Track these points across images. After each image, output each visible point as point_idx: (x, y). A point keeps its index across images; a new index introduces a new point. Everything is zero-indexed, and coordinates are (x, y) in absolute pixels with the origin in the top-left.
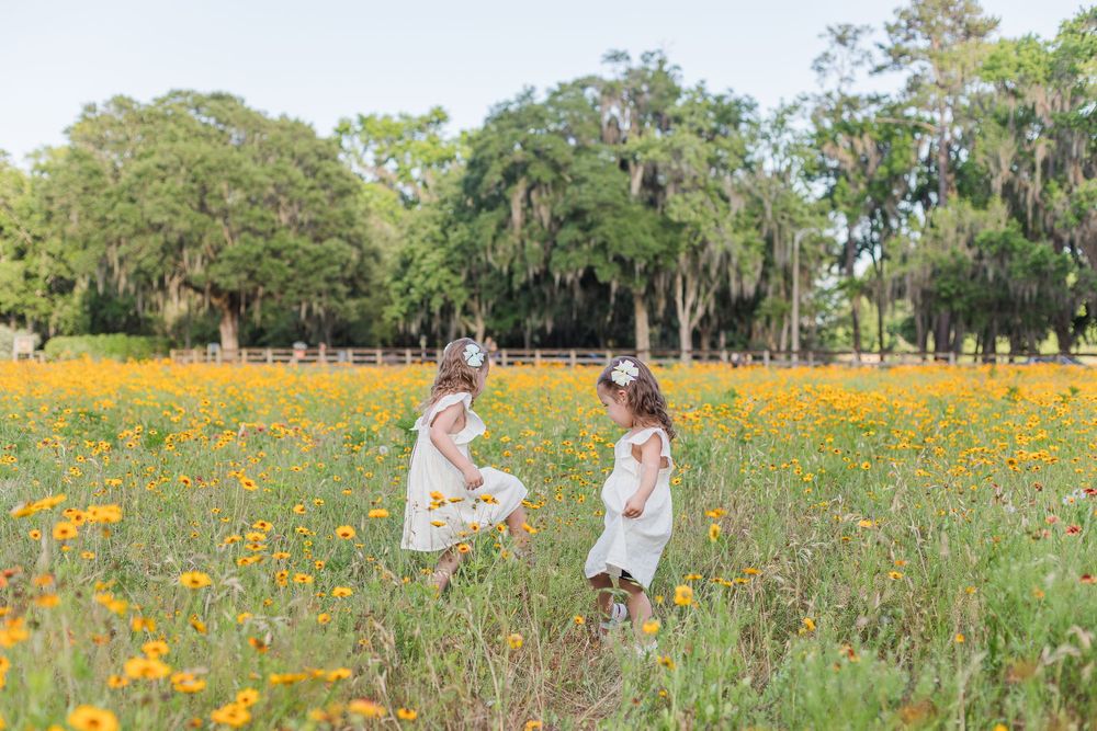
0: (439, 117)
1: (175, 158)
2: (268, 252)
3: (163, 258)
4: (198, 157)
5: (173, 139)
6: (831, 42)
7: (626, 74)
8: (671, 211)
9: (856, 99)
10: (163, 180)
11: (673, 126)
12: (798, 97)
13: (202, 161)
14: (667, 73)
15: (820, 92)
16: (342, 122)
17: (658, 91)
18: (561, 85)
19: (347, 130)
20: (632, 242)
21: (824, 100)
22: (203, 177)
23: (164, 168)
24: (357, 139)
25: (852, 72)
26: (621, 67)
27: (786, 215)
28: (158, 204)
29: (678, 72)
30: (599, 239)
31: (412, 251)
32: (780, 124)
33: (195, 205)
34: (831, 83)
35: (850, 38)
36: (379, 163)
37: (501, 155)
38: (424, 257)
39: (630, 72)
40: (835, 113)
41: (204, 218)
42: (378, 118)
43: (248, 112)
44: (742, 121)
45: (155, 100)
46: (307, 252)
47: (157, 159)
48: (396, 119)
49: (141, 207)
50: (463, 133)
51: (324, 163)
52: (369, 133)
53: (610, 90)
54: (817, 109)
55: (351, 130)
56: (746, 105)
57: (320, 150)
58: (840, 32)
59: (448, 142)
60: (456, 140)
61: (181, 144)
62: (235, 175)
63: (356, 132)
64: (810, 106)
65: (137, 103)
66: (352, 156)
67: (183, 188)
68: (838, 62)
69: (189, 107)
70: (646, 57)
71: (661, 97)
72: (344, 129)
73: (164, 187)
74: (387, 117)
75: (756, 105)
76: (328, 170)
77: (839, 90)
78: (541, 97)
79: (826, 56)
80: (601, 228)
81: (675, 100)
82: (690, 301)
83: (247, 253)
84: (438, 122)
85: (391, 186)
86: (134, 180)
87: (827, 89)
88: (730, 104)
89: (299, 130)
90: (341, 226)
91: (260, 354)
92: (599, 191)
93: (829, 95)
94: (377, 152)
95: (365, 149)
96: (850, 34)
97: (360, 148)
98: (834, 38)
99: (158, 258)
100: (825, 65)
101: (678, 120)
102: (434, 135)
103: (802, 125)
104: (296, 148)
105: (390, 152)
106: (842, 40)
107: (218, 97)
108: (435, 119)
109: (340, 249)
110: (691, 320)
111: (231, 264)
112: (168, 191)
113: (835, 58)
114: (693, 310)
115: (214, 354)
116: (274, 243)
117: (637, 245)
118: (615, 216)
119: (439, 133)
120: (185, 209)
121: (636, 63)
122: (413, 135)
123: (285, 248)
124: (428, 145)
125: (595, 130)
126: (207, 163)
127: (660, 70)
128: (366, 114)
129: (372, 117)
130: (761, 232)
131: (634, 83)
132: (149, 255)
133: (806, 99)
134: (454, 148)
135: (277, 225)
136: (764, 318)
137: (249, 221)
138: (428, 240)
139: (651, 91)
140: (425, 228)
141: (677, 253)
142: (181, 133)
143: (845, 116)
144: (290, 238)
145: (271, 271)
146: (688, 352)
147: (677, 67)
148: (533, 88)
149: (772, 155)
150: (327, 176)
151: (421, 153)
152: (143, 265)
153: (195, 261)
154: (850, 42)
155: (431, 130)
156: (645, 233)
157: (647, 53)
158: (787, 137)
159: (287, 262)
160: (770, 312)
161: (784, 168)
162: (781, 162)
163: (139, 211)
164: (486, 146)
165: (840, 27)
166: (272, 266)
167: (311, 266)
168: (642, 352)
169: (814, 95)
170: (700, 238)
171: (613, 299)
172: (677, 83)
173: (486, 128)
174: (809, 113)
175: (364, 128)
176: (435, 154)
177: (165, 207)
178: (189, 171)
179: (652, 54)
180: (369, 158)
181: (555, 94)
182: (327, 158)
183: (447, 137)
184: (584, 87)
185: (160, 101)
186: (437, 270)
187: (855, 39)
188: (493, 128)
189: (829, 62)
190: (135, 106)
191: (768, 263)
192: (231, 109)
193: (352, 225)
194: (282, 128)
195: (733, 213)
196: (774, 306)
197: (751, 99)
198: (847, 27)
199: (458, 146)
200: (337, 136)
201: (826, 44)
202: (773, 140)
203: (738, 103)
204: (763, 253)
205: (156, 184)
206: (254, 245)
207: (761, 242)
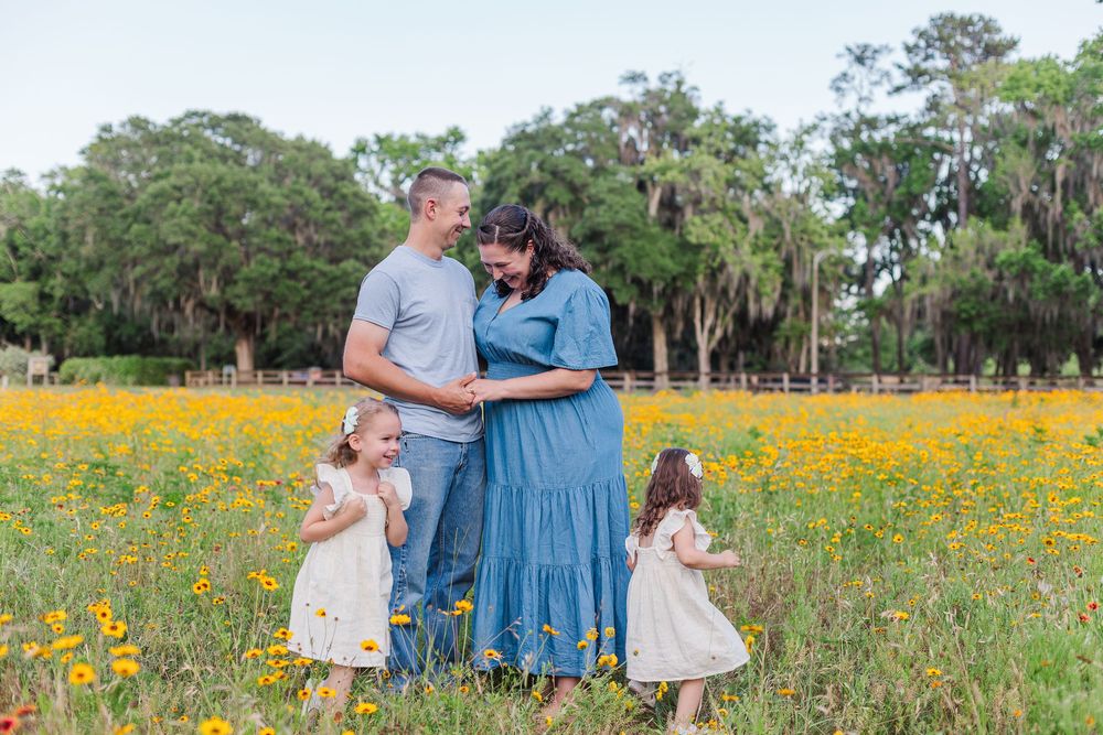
0: (457, 136)
1: (191, 179)
2: (284, 274)
3: (179, 280)
4: (214, 178)
5: (190, 160)
6: (849, 62)
7: (644, 95)
9: (875, 119)
10: (179, 201)
12: (816, 117)
13: (217, 182)
14: (685, 94)
15: (839, 112)
16: (359, 142)
18: (579, 106)
19: (363, 149)
21: (843, 120)
22: (219, 198)
23: (180, 189)
24: (373, 159)
25: (870, 91)
26: (639, 88)
27: (805, 237)
28: (174, 226)
29: (696, 93)
30: (617, 261)
32: (799, 145)
33: (211, 226)
34: (850, 103)
35: (868, 58)
39: (648, 93)
41: (220, 239)
42: (396, 138)
43: (264, 133)
45: (171, 121)
46: (323, 274)
47: (172, 180)
48: (413, 140)
49: (157, 228)
50: (480, 153)
51: (340, 184)
54: (835, 129)
55: (367, 150)
57: (337, 171)
58: (858, 52)
59: (464, 162)
61: (197, 165)
62: (251, 197)
63: (373, 152)
64: (828, 126)
65: (153, 124)
66: (368, 176)
67: (199, 209)
68: (856, 82)
69: (205, 128)
70: (664, 78)
71: (679, 118)
72: (360, 149)
73: (181, 208)
74: (403, 137)
75: (775, 126)
76: (345, 191)
77: (858, 111)
78: (558, 119)
79: (844, 76)
80: (619, 250)
82: (708, 323)
83: (263, 274)
84: (455, 141)
86: (150, 201)
87: (845, 109)
88: (748, 125)
89: (316, 151)
90: (357, 247)
91: (276, 376)
92: (617, 212)
93: (847, 115)
96: (868, 54)
97: (377, 168)
98: (852, 58)
99: (174, 280)
100: (843, 85)
103: (820, 145)
104: (312, 169)
105: (406, 171)
106: (860, 60)
107: (235, 118)
109: (357, 271)
111: (247, 285)
112: (184, 213)
113: (853, 78)
114: (712, 331)
115: (229, 376)
116: (291, 265)
120: (203, 231)
121: (654, 84)
123: (301, 270)
126: (223, 185)
127: (678, 91)
128: (383, 134)
129: (388, 137)
131: (653, 104)
132: (164, 277)
133: (825, 119)
135: (293, 247)
136: (782, 340)
137: (265, 242)
142: (197, 153)
144: (307, 259)
145: (287, 293)
146: (707, 374)
147: (695, 88)
148: (550, 110)
150: (344, 197)
152: (159, 287)
153: (211, 283)
154: (868, 62)
156: (663, 255)
157: (665, 74)
158: (806, 158)
159: (303, 283)
161: (802, 189)
162: (799, 183)
163: (154, 232)
164: (503, 168)
165: (858, 47)
166: (288, 288)
167: (327, 288)
168: (660, 374)
169: (833, 116)
170: (718, 260)
171: (631, 321)
172: (695, 104)
173: (503, 149)
177: (181, 228)
178: (205, 192)
179: (670, 75)
181: (572, 116)
182: (343, 178)
183: (464, 158)
184: (601, 107)
185: (176, 122)
187: (873, 58)
189: (847, 82)
190: (151, 127)
192: (248, 130)
193: (368, 246)
194: (299, 149)
196: (793, 327)
197: (769, 120)
198: (866, 47)
199: (475, 166)
200: (353, 155)
201: (845, 64)
202: (792, 161)
203: (756, 124)
204: (782, 275)
205: (172, 205)
206: (270, 266)
207: (780, 264)
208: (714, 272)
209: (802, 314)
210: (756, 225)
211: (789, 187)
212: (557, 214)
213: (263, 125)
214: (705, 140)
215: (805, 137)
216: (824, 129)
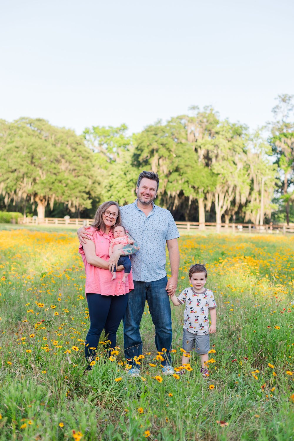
0: (124, 128)
1: (22, 144)
2: (57, 181)
3: (16, 182)
4: (31, 144)
5: (21, 137)
6: (280, 101)
7: (197, 114)
8: (214, 169)
9: (289, 124)
10: (17, 152)
11: (216, 136)
12: (266, 123)
13: (31, 145)
14: (214, 114)
15: (275, 121)
16: (86, 129)
17: (209, 121)
18: (172, 118)
19: (88, 132)
20: (198, 181)
21: (277, 124)
22: (32, 152)
23: (17, 148)
24: (92, 136)
25: (288, 113)
26: (196, 112)
27: (259, 171)
28: (15, 162)
29: (218, 114)
30: (186, 179)
31: (113, 181)
32: (257, 136)
33: (29, 162)
34: (279, 118)
35: (287, 100)
36: (100, 145)
37: (148, 146)
38: (117, 184)
39: (199, 113)
40: (280, 130)
41: (32, 167)
42: (100, 128)
43: (50, 126)
44: (242, 134)
45: (14, 121)
46: (71, 181)
47: (14, 144)
48: (107, 128)
49: (8, 162)
50: (133, 134)
51: (79, 147)
52: (97, 133)
53: (191, 121)
54: (273, 128)
55: (90, 132)
56: (244, 127)
57: (78, 142)
58: (283, 97)
59: (127, 138)
60: (130, 137)
61: (24, 139)
62: (45, 151)
63: (91, 133)
64: (271, 126)
65: (8, 122)
66: (89, 142)
67: (25, 155)
68: (282, 109)
69: (27, 124)
70: (206, 108)
71: (211, 123)
72: (86, 132)
73: (18, 155)
74: (104, 127)
75: (248, 128)
76: (81, 149)
77: (282, 120)
78: (164, 123)
79: (277, 107)
80: (186, 175)
81: (216, 125)
82: (221, 204)
83: (49, 181)
84: (124, 129)
85: (105, 154)
86: (6, 152)
87: (277, 120)
88: (238, 127)
89: (70, 134)
90: (85, 171)
91: (53, 220)
92: (186, 161)
93: (278, 122)
94: (100, 141)
95: (95, 140)
96: (287, 98)
97: (93, 139)
98: (281, 99)
99: (14, 182)
100: (277, 110)
101: (217, 133)
102: (122, 134)
103: (266, 135)
104: (68, 140)
105: (105, 141)
106: (284, 101)
107: (39, 120)
108: (123, 128)
109: (85, 180)
110: (221, 211)
111: (43, 185)
112: (19, 157)
113: (281, 108)
114: (222, 207)
115: (35, 220)
116: (59, 177)
117: (200, 181)
118: (192, 170)
119: (124, 134)
120: (25, 163)
121: (202, 110)
122: (114, 135)
123: (64, 179)
124: (120, 139)
125: (185, 136)
126: (34, 146)
127: (211, 113)
128: (95, 126)
129: (98, 127)
130: (249, 178)
131: (201, 118)
132: (11, 181)
133: (269, 124)
134: (130, 140)
135: (60, 171)
136: (250, 211)
137: (50, 169)
138: (119, 178)
139: (207, 121)
140: (118, 173)
141: (216, 185)
142: (24, 134)
143: (285, 131)
144: (66, 175)
145: (58, 188)
146: (219, 224)
147: (218, 112)
148: (161, 120)
149: (254, 148)
150: (80, 151)
151: (117, 142)
152: (9, 185)
153: (28, 184)
154: (287, 101)
155: (121, 133)
156: (203, 177)
157: (206, 106)
158: (260, 141)
159: (64, 185)
160: (253, 208)
161: (259, 152)
162: (257, 150)
163: (7, 164)
164: (142, 142)
165: (283, 95)
166: (58, 186)
167: (74, 187)
168: (202, 223)
169: (272, 122)
170: (225, 180)
171: (190, 203)
172: (217, 118)
173: (142, 135)
174: (270, 129)
175: (95, 132)
176: (122, 142)
177: (18, 163)
178: (27, 149)
179: (208, 107)
180: (96, 143)
181: (169, 122)
182: (80, 144)
183: (127, 136)
184: (181, 119)
185: (17, 121)
186: (122, 189)
187: (289, 100)
188: (145, 135)
189: (278, 109)
190: (6, 123)
191: (252, 189)
192: (44, 125)
193: (89, 171)
194: (63, 132)
195: (238, 169)
196: (254, 206)
197: (246, 125)
198: (286, 96)
199: (131, 139)
200: (84, 134)
201: (277, 102)
202: (255, 142)
203: (241, 127)
204: (250, 186)
205: (15, 154)
206: (51, 178)
207: (249, 181)
208: (223, 184)
209: (258, 200)
210: (240, 166)
211: (253, 151)
212: (163, 160)
213: (50, 123)
214: (221, 133)
215: (260, 132)
216: (269, 128)
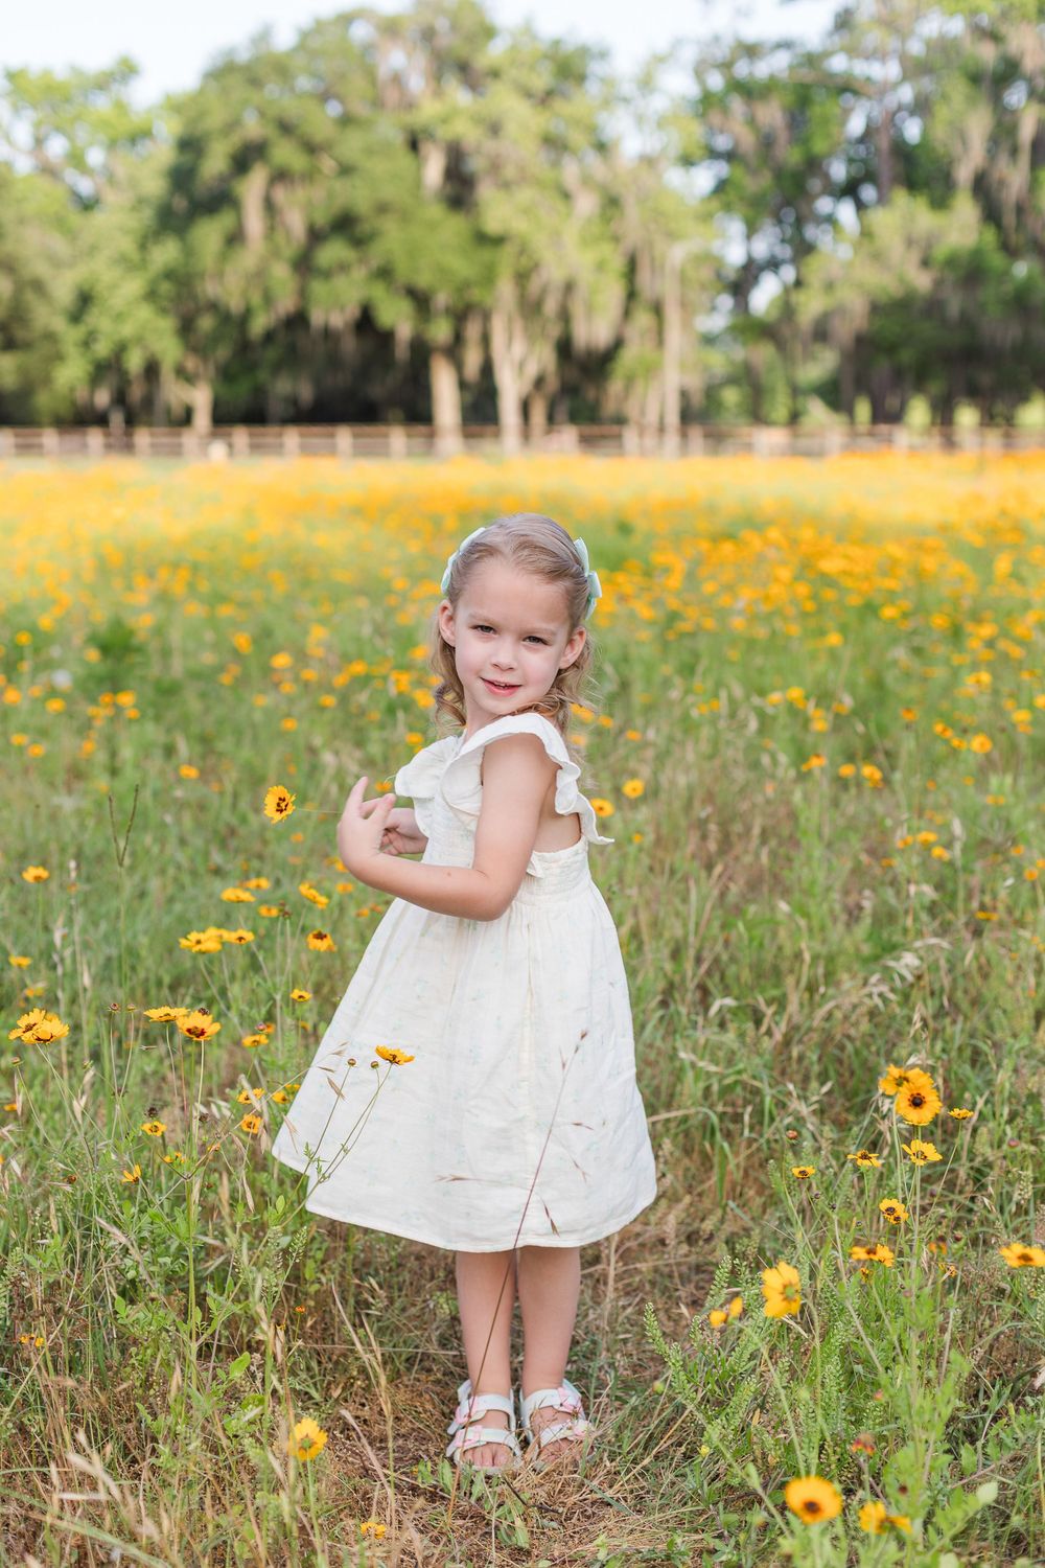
0: (126, 70)
8: (486, 219)
11: (489, 84)
17: (462, 28)
20: (431, 262)
32: (646, 84)
36: (39, 140)
37: (226, 129)
40: (728, 65)
44: (589, 75)
52: (22, 94)
53: (392, 30)
56: (595, 53)
60: (156, 108)
64: (690, 54)
74: (47, 73)
75: (611, 53)
81: (487, 43)
85: (57, 177)
94: (35, 123)
95: (16, 119)
101: (497, 74)
102: (120, 95)
105: (54, 122)
108: (120, 72)
110: (518, 382)
117: (437, 266)
118: (404, 227)
119: (127, 93)
122: (88, 96)
124: (113, 115)
125: (368, 90)
128: (15, 66)
129: (24, 72)
130: (620, 250)
131: (426, 16)
133: (680, 44)
134: (152, 118)
138: (118, 262)
139: (452, 28)
141: (495, 279)
143: (742, 69)
149: (636, 129)
151: (101, 125)
155: (116, 90)
158: (658, 102)
160: (634, 368)
161: (655, 150)
169: (696, 38)
171: (398, 354)
174: (689, 63)
175: (14, 88)
176: (121, 126)
180: (23, 133)
181: (307, 35)
184: (349, 23)
188: (214, 88)
191: (632, 295)
195: (578, 218)
196: (639, 359)
207: (617, 263)
208: (522, 277)
209: (652, 339)
210: (585, 202)
212: (288, 188)
214: (508, 72)
215: (657, 71)
216: (683, 59)
